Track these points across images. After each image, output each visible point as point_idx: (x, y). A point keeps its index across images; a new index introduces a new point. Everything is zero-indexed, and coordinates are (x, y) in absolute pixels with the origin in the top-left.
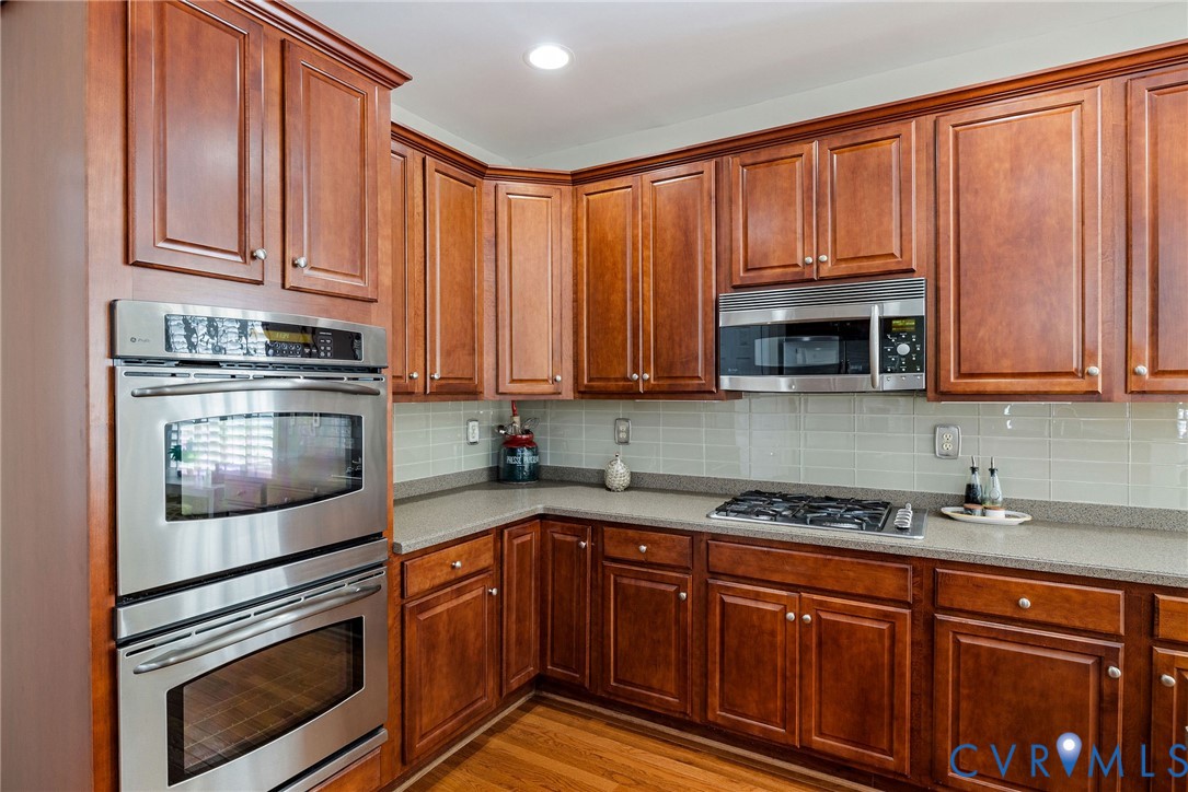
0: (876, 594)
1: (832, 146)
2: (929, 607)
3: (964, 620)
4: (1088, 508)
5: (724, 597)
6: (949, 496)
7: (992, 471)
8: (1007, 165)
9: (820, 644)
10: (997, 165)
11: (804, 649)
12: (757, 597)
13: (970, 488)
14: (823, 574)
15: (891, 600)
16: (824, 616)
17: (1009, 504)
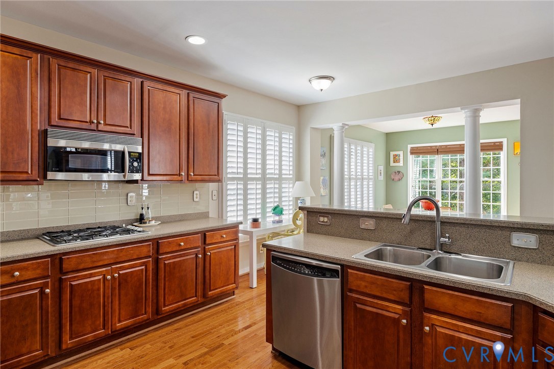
0: (141, 256)
1: (105, 75)
2: (156, 256)
3: (167, 256)
4: (170, 217)
5: (71, 283)
6: (132, 220)
7: (148, 208)
8: (163, 106)
9: (119, 285)
10: (160, 105)
11: (113, 289)
12: (91, 275)
13: (142, 215)
14: (121, 255)
15: (145, 257)
16: (121, 272)
17: (153, 218)
